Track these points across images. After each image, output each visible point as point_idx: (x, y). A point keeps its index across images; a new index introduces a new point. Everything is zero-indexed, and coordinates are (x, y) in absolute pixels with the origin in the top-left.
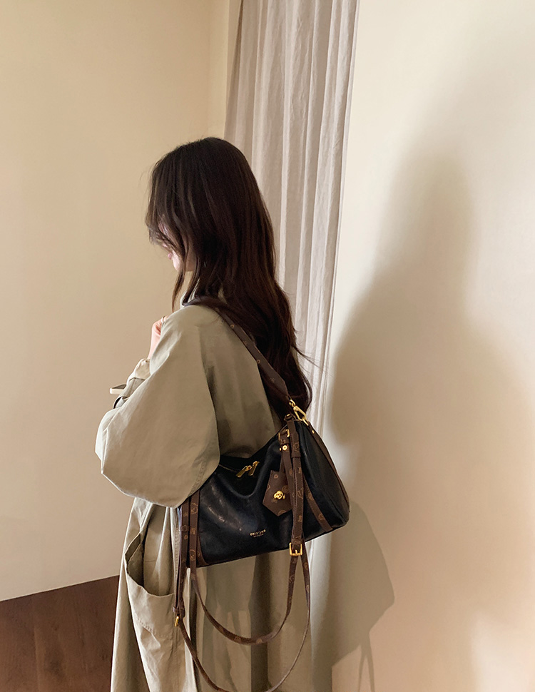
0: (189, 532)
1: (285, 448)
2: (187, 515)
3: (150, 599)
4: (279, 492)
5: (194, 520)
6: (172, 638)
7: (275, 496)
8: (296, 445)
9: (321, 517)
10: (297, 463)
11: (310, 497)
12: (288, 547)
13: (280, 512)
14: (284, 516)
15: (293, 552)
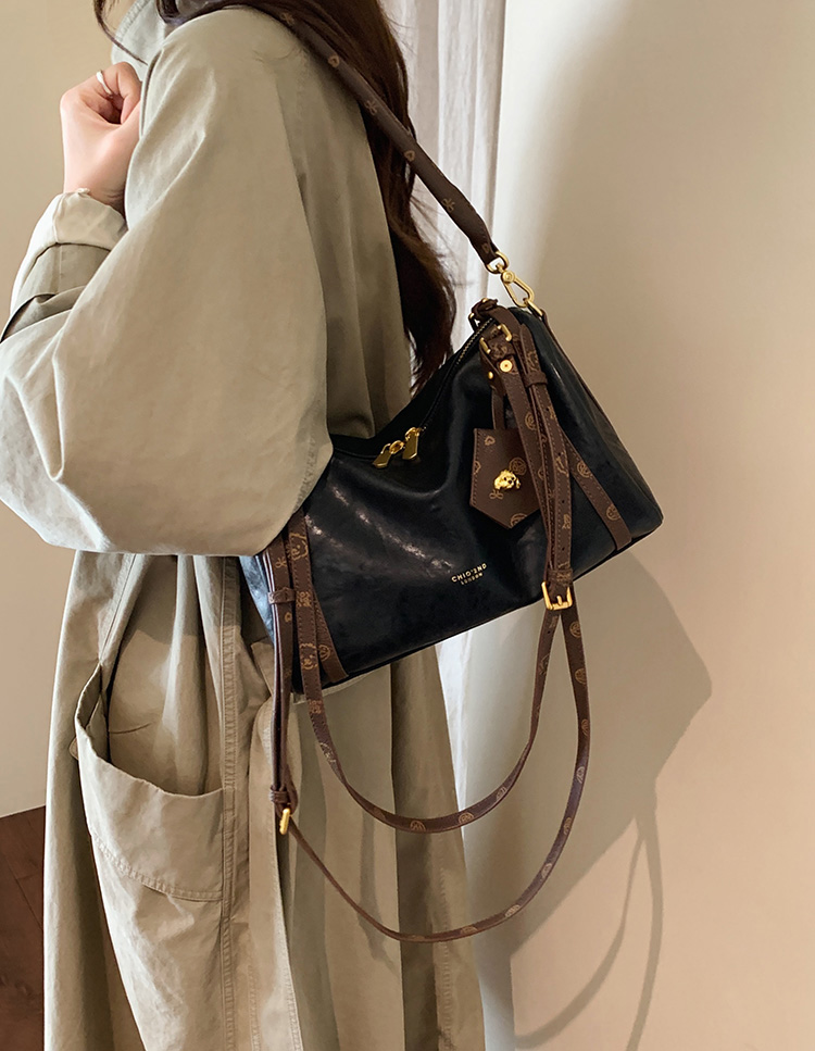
0: (294, 603)
1: (506, 366)
2: (283, 563)
3: (168, 808)
4: (506, 474)
5: (303, 576)
6: (221, 898)
7: (499, 483)
8: (532, 356)
9: (611, 514)
10: (541, 397)
11: (583, 470)
12: (541, 595)
13: (514, 520)
14: (522, 527)
15: (554, 601)
